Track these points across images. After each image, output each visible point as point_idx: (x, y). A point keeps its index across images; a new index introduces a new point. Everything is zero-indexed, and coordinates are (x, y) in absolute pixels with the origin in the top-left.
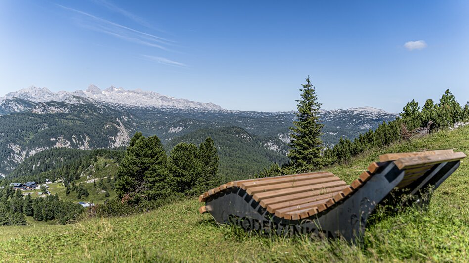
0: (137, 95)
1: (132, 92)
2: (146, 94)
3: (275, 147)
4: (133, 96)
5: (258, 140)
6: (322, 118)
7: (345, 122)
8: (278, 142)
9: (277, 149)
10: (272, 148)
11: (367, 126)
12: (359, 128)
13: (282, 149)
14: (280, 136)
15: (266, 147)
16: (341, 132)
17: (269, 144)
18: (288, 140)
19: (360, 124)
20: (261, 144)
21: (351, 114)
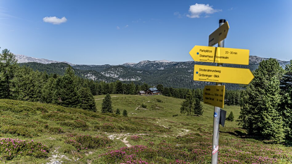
5: (80, 73)
6: (136, 66)
7: (149, 67)
8: (96, 73)
9: (94, 79)
10: (90, 78)
11: (162, 68)
12: (157, 70)
13: (99, 79)
14: (102, 74)
15: (86, 77)
16: (144, 71)
17: (89, 75)
18: (108, 75)
19: (158, 67)
20: (83, 75)
21: (153, 63)
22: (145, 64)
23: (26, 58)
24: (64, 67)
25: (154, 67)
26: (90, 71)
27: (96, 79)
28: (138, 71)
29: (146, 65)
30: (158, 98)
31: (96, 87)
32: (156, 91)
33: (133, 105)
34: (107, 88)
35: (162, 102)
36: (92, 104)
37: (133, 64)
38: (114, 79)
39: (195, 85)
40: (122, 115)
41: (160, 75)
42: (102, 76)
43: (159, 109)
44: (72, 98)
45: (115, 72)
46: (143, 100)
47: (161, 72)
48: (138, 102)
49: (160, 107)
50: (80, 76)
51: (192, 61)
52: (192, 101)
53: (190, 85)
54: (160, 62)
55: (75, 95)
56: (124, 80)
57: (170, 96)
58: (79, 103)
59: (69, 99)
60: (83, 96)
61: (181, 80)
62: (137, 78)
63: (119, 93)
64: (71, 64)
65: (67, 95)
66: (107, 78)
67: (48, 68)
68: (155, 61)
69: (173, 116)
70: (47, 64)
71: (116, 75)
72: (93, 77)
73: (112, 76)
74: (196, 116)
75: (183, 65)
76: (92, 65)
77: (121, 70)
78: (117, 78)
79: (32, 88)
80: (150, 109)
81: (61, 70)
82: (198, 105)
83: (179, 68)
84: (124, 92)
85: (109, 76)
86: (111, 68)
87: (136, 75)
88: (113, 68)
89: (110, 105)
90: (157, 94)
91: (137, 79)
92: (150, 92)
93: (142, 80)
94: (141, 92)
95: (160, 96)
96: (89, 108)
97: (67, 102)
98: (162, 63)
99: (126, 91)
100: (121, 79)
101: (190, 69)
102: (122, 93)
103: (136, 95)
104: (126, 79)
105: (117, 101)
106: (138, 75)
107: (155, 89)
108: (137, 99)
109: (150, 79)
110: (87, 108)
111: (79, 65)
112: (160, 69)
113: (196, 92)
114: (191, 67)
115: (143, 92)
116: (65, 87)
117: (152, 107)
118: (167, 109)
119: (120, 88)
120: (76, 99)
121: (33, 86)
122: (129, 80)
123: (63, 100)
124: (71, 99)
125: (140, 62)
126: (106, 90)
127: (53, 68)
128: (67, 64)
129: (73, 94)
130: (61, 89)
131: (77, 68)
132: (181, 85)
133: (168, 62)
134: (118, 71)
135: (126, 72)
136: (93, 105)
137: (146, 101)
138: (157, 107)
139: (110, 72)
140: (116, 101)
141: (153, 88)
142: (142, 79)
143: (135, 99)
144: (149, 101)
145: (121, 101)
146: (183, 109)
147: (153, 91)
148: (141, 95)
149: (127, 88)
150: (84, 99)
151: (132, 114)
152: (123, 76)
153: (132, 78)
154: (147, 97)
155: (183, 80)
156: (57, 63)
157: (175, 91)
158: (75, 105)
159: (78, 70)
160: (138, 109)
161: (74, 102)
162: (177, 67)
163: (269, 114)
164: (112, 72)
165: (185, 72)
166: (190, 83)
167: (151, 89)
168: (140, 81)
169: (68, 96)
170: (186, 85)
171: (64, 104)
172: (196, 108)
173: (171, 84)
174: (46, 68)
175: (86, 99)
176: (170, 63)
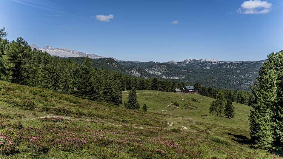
0: (64, 51)
1: (60, 49)
2: (69, 51)
3: (137, 73)
4: (61, 52)
5: (125, 69)
6: (180, 64)
7: (194, 66)
8: (140, 70)
9: (138, 75)
10: (134, 74)
11: (208, 68)
12: (203, 69)
13: (142, 75)
14: (146, 70)
15: (130, 73)
16: (189, 70)
17: (133, 71)
18: (151, 72)
19: (204, 66)
20: (127, 71)
21: (199, 61)
22: (190, 62)
23: (78, 53)
24: (110, 62)
25: (199, 66)
26: (134, 67)
27: (140, 75)
28: (182, 69)
29: (191, 64)
30: (193, 97)
31: (131, 82)
32: (193, 89)
33: (165, 102)
34: (142, 84)
35: (197, 101)
36: (114, 96)
37: (178, 63)
38: (158, 76)
39: (243, 87)
40: (142, 110)
41: (206, 74)
42: (145, 73)
43: (192, 108)
44: (87, 88)
45: (159, 69)
46: (177, 98)
47: (207, 71)
48: (171, 99)
49: (194, 106)
50: (125, 71)
51: (241, 62)
52: (222, 101)
53: (237, 87)
54: (206, 61)
55: (91, 86)
56: (167, 78)
57: (208, 96)
58: (94, 94)
59: (84, 89)
60: (106, 88)
61: (228, 81)
62: (181, 76)
63: (154, 90)
64: (118, 59)
65: (82, 84)
66: (151, 76)
67: (95, 63)
68: (201, 60)
69: (202, 116)
70: (95, 59)
71: (159, 73)
72: (137, 74)
73: (155, 73)
74: (226, 118)
75: (231, 65)
76: (137, 62)
77: (165, 68)
78: (160, 75)
79: (55, 77)
80: (182, 107)
81: (107, 65)
82: (230, 106)
83: (227, 68)
84: (159, 89)
85: (153, 73)
86: (155, 65)
87: (179, 73)
88: (157, 66)
89: (135, 99)
90: (193, 93)
91: (181, 78)
92: (186, 90)
93: (185, 79)
94: (176, 90)
95: (196, 95)
96: (111, 101)
97: (82, 91)
98: (208, 62)
99: (161, 88)
100: (164, 77)
101: (239, 70)
102: (157, 90)
103: (171, 93)
104: (170, 77)
105: (150, 97)
106: (182, 74)
107: (192, 87)
108: (170, 97)
109: (194, 78)
110: (110, 100)
111: (125, 61)
112: (206, 68)
113: (239, 94)
114: (240, 67)
115: (178, 90)
116: (81, 77)
117: (185, 106)
118: (201, 109)
119: (155, 84)
120: (90, 89)
121: (56, 74)
122: (172, 78)
123: (79, 89)
124: (85, 88)
125: (185, 60)
126: (141, 86)
127: (100, 63)
128: (113, 60)
129: (88, 84)
130: (77, 79)
131: (123, 64)
132: (227, 86)
133: (215, 61)
134: (162, 69)
135: (169, 70)
136: (116, 97)
137: (180, 99)
138: (191, 106)
139: (154, 70)
140: (148, 97)
141: (189, 87)
142: (186, 77)
143: (168, 96)
144: (182, 100)
145: (154, 97)
146: (212, 109)
147: (189, 90)
148: (176, 93)
149: (162, 85)
150: (107, 91)
151: (162, 111)
152: (167, 74)
153: (176, 76)
154: (182, 96)
155: (230, 81)
156: (104, 59)
157: (215, 91)
158: (90, 95)
159: (123, 66)
160: (170, 107)
161: (89, 92)
162: (224, 67)
163: (262, 114)
164: (156, 69)
165: (233, 72)
166: (237, 85)
167: (187, 87)
168: (183, 80)
169: (83, 86)
170: (233, 86)
171: (79, 93)
172: (227, 109)
173: (217, 84)
174: (94, 63)
175: (109, 91)
176: (217, 62)
